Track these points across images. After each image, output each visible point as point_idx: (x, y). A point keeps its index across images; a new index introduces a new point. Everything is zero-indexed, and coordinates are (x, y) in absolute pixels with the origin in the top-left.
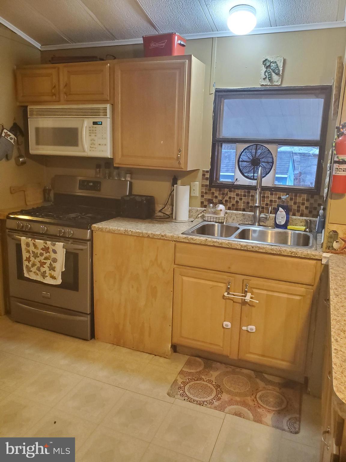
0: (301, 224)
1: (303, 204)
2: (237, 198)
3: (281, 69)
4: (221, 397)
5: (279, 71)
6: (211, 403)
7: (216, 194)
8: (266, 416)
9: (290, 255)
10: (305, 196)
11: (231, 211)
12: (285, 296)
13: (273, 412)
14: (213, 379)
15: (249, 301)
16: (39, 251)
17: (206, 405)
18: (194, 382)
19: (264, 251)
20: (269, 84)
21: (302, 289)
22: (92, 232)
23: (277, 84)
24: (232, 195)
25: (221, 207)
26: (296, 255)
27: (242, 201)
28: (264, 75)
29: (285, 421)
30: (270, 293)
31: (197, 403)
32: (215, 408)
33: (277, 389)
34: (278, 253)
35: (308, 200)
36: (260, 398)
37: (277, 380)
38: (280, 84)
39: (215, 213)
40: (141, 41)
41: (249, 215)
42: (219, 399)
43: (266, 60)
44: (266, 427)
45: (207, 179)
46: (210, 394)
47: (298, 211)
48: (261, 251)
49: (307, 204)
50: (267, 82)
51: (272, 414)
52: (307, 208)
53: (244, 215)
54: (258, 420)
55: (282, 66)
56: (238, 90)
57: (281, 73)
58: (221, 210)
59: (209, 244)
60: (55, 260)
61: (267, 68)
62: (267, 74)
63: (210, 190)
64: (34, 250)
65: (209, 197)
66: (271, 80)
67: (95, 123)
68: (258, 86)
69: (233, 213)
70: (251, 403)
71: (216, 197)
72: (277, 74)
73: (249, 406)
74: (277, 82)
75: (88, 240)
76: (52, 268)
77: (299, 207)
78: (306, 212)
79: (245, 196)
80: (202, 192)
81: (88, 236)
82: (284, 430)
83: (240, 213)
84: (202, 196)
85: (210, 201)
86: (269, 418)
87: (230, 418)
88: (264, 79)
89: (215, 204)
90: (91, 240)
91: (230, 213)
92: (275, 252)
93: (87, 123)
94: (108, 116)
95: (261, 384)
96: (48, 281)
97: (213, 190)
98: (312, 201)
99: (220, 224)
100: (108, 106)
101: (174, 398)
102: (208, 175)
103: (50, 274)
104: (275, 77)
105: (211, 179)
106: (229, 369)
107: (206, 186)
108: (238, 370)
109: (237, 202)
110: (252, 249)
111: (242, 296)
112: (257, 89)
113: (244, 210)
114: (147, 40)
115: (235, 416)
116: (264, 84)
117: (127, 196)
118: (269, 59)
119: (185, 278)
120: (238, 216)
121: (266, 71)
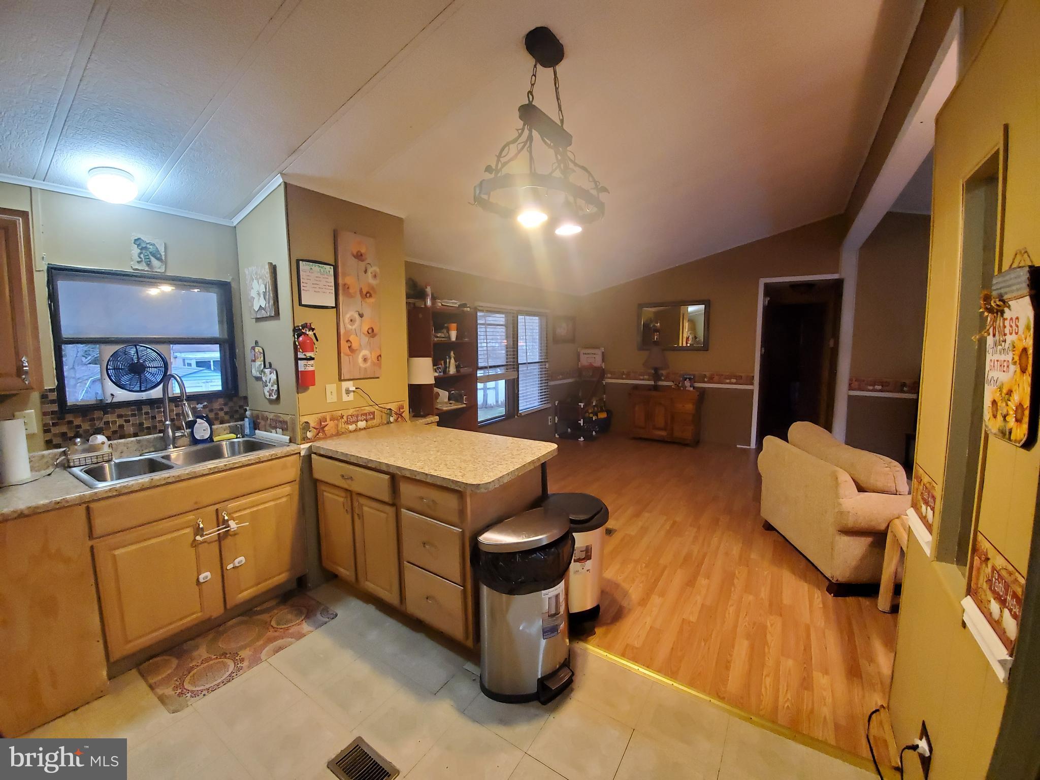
0: (226, 432)
1: (222, 409)
2: (120, 422)
3: (163, 254)
4: (241, 657)
6: (240, 669)
8: (303, 628)
10: (221, 401)
12: (272, 503)
13: (304, 621)
14: (205, 655)
15: (236, 529)
17: (237, 675)
18: (189, 677)
19: (240, 465)
20: (147, 269)
21: (287, 489)
23: (159, 270)
24: (110, 418)
25: (101, 438)
26: (277, 457)
28: (138, 258)
29: (319, 616)
30: (255, 509)
31: (224, 683)
32: (250, 667)
33: (282, 607)
34: (257, 461)
35: (225, 404)
36: (278, 624)
37: (273, 603)
41: (148, 441)
42: (242, 660)
44: (311, 635)
46: (225, 666)
47: (217, 419)
48: (237, 465)
49: (226, 409)
50: (143, 267)
51: (304, 623)
52: (226, 413)
53: (139, 442)
54: (300, 636)
55: (163, 250)
56: (95, 270)
58: (103, 443)
62: (142, 256)
66: (149, 264)
68: (129, 270)
70: (277, 634)
73: (278, 636)
77: (217, 414)
78: (227, 417)
82: (326, 623)
83: (132, 441)
86: (305, 627)
87: (274, 660)
88: (138, 262)
95: (265, 617)
97: (69, 417)
98: (231, 404)
101: (188, 706)
106: (210, 636)
108: (221, 629)
109: (121, 427)
110: (225, 468)
111: (225, 528)
112: (127, 273)
113: (135, 435)
115: (277, 654)
116: (140, 268)
118: (142, 238)
119: (117, 552)
120: (130, 445)
121: (141, 253)
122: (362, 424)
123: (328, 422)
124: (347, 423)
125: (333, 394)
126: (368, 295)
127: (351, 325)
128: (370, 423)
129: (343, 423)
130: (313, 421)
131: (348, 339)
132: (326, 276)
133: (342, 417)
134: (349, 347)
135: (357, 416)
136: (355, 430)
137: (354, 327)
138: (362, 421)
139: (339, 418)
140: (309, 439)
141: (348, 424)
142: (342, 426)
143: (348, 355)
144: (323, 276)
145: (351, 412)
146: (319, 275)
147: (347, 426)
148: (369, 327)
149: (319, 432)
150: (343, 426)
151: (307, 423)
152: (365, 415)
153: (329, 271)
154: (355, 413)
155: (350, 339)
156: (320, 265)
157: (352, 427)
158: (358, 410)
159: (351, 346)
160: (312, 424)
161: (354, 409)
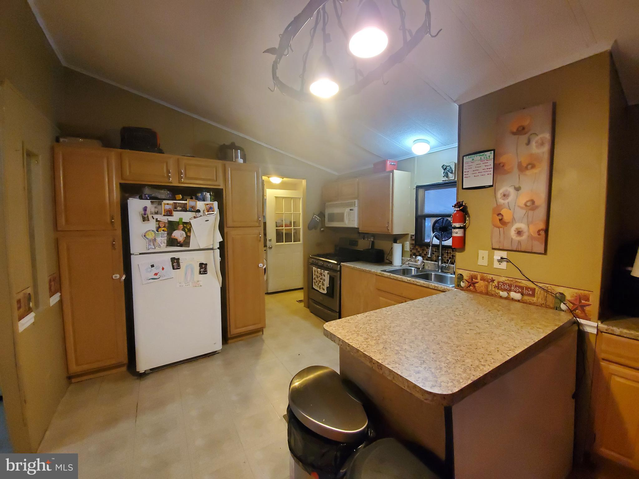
5: (452, 171)
7: (419, 250)
9: (434, 288)
11: (427, 261)
16: (319, 275)
20: (447, 179)
22: (341, 267)
23: (452, 179)
27: (435, 255)
38: (454, 178)
39: (416, 262)
40: (372, 166)
43: (443, 165)
45: (413, 240)
50: (445, 179)
57: (454, 172)
59: (392, 278)
60: (324, 280)
61: (444, 170)
63: (415, 247)
64: (317, 274)
65: (414, 251)
67: (351, 210)
69: (429, 263)
71: (419, 252)
72: (452, 173)
74: (452, 177)
75: (338, 271)
76: (323, 285)
79: (436, 251)
80: (411, 248)
81: (338, 269)
83: (432, 263)
84: (411, 251)
85: (415, 254)
89: (416, 256)
90: (340, 271)
91: (426, 262)
92: (425, 286)
93: (347, 210)
94: (356, 205)
96: (321, 291)
99: (416, 269)
100: (356, 201)
102: (414, 238)
103: (322, 288)
104: (450, 175)
105: (416, 240)
107: (413, 244)
114: (375, 165)
116: (444, 180)
117: (370, 249)
119: (381, 298)
121: (444, 172)
122: (517, 296)
123: (479, 280)
124: (498, 287)
125: (484, 258)
126: (529, 166)
127: (503, 200)
128: (526, 298)
129: (493, 287)
130: (466, 275)
131: (499, 213)
132: (486, 161)
133: (493, 281)
134: (500, 220)
135: (510, 286)
136: (507, 298)
137: (506, 201)
138: (515, 292)
139: (489, 281)
140: (462, 287)
141: (498, 289)
142: (491, 288)
143: (499, 228)
144: (483, 162)
145: (503, 279)
146: (479, 162)
147: (497, 291)
148: (528, 199)
149: (470, 286)
150: (493, 289)
151: (461, 275)
152: (522, 288)
153: (489, 156)
154: (508, 282)
155: (501, 213)
156: (481, 154)
157: (504, 294)
158: (512, 281)
159: (502, 219)
160: (465, 277)
161: (508, 278)
